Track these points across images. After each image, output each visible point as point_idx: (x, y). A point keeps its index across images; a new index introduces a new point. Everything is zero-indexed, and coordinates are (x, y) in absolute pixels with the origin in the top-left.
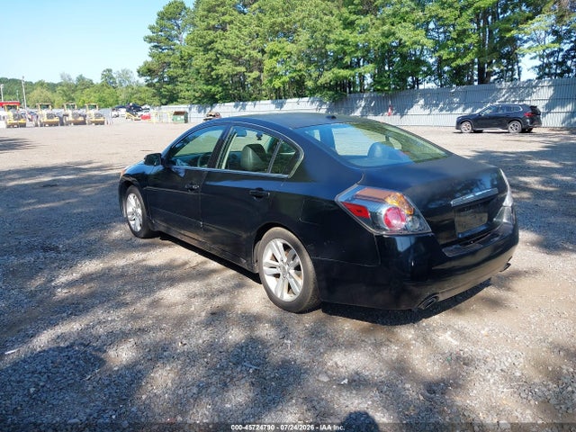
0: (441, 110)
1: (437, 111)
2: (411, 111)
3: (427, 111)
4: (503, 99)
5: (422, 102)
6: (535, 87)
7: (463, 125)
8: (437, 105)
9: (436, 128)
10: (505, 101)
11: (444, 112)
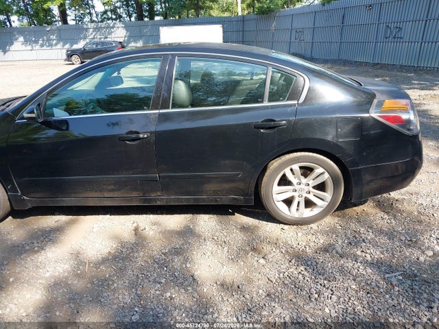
0: (42, 46)
1: (38, 47)
2: (12, 48)
3: (29, 48)
4: (92, 37)
5: (21, 39)
6: (113, 27)
7: (73, 58)
8: (36, 42)
9: (42, 62)
10: (94, 38)
11: (45, 48)
